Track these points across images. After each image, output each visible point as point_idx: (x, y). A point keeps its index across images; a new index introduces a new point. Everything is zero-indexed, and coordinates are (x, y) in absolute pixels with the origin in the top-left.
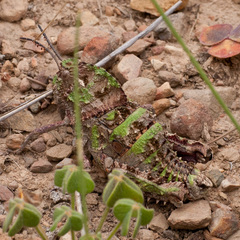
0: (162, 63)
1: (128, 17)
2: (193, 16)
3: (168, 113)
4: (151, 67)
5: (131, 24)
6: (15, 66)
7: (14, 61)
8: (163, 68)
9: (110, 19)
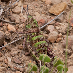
0: (59, 28)
1: (48, 15)
2: (65, 16)
3: (61, 42)
4: (56, 29)
5: (49, 17)
6: (19, 26)
7: (19, 24)
8: (59, 29)
9: (43, 15)
